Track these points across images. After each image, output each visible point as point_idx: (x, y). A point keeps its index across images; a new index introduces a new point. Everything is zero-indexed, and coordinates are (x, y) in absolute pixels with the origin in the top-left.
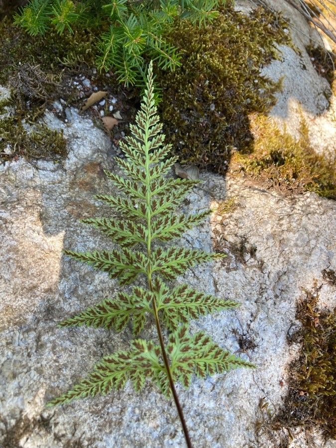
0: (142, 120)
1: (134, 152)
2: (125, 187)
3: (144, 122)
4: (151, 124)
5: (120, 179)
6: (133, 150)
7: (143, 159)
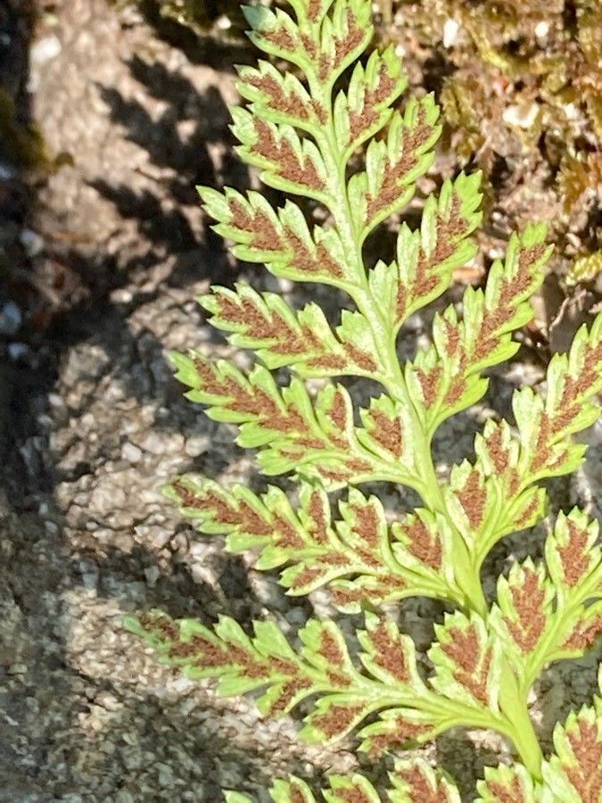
0: (285, 131)
1: (296, 393)
2: (307, 683)
3: (305, 136)
4: (355, 130)
5: (250, 633)
6: (282, 376)
7: (376, 416)
